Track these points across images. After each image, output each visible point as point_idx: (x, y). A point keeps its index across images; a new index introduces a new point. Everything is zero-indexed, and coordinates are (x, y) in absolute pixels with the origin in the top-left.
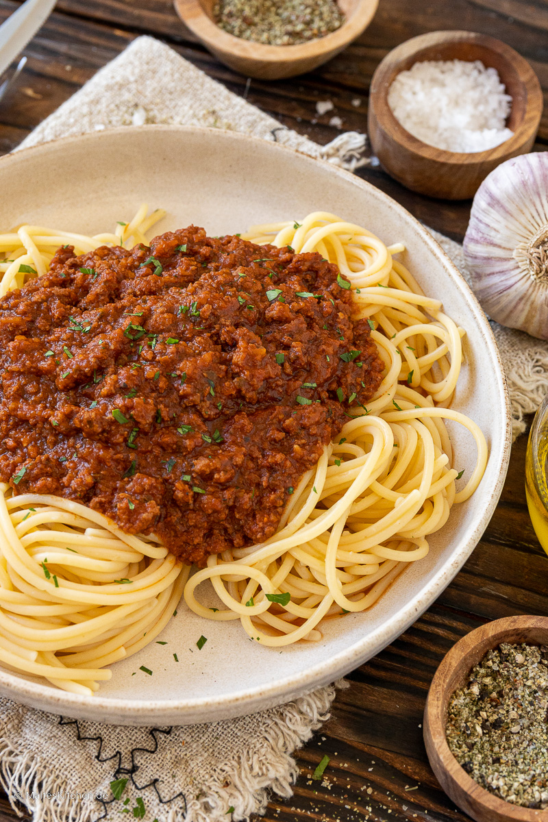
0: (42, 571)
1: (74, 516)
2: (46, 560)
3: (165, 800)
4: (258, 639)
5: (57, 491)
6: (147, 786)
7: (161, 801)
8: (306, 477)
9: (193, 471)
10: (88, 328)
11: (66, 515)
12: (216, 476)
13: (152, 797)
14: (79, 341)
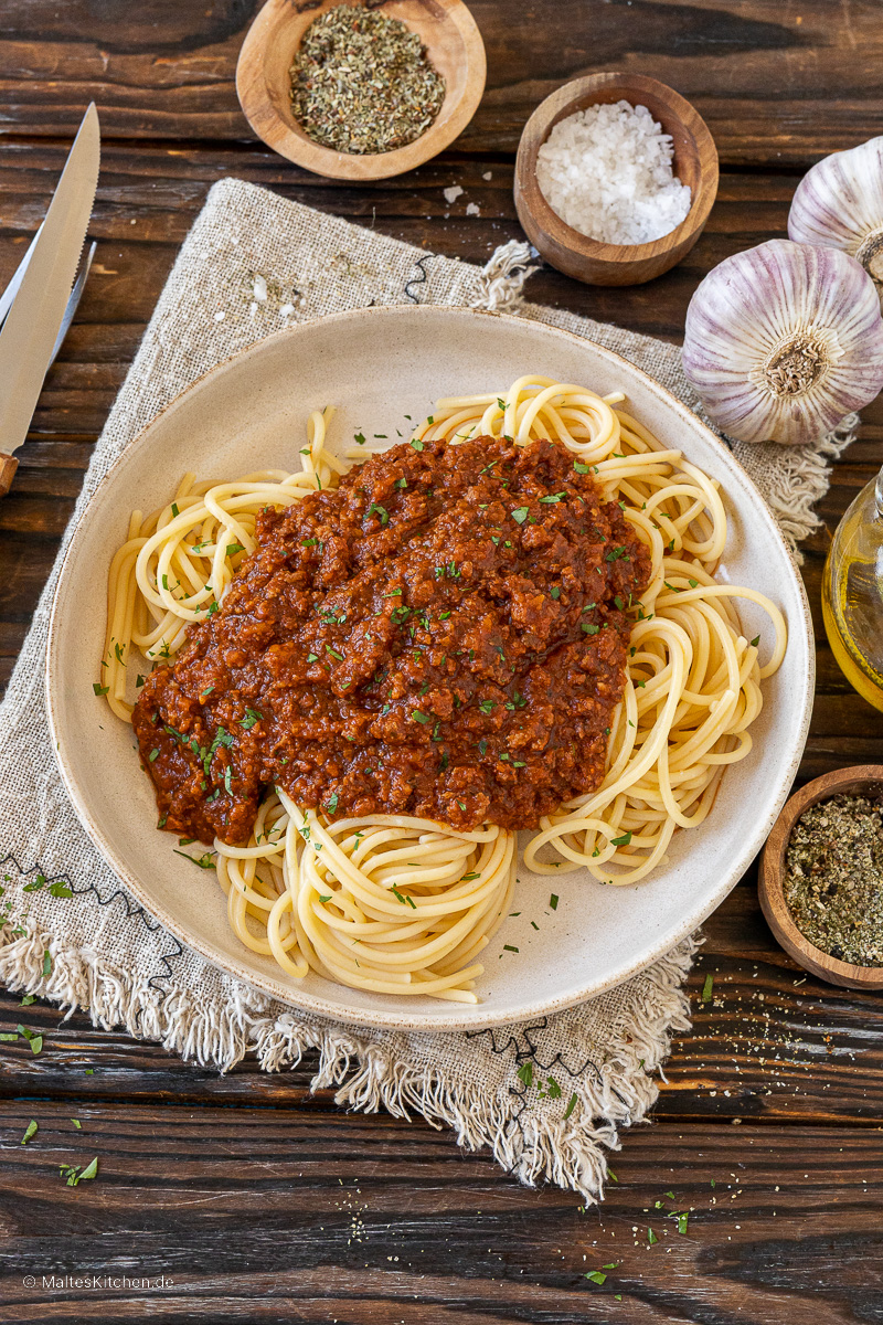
0: (393, 896)
2: (394, 884)
3: (575, 1073)
4: (611, 881)
5: (379, 808)
6: (552, 1064)
7: (572, 1075)
8: (618, 709)
9: (510, 748)
10: (343, 618)
11: (396, 831)
12: (534, 746)
13: (562, 1073)
14: (338, 634)
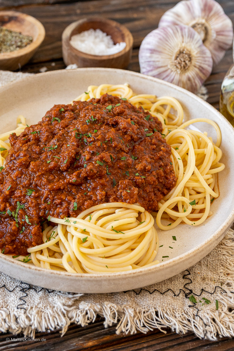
0: (114, 232)
1: (107, 209)
2: (112, 227)
4: (194, 223)
5: (94, 203)
7: (211, 294)
9: (138, 171)
10: (56, 146)
11: (104, 210)
12: (147, 168)
13: (207, 295)
